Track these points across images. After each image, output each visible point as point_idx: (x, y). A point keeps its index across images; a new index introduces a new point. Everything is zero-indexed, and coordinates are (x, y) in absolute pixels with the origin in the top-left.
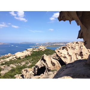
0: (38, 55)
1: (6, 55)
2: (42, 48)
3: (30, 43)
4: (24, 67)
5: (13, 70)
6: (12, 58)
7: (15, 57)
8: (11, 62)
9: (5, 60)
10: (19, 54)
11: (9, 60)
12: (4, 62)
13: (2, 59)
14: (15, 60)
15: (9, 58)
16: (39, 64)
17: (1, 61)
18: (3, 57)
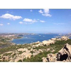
0: (60, 44)
1: (36, 42)
2: (65, 38)
3: (54, 33)
4: (49, 52)
5: (41, 54)
6: (40, 45)
7: (42, 44)
8: (40, 47)
9: (36, 45)
10: (45, 42)
11: (38, 46)
12: (35, 47)
13: (33, 45)
14: (42, 46)
15: (38, 45)
16: (62, 51)
17: (33, 46)
18: (35, 43)
